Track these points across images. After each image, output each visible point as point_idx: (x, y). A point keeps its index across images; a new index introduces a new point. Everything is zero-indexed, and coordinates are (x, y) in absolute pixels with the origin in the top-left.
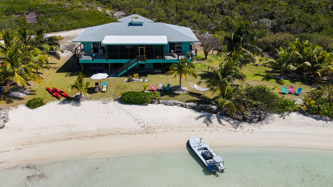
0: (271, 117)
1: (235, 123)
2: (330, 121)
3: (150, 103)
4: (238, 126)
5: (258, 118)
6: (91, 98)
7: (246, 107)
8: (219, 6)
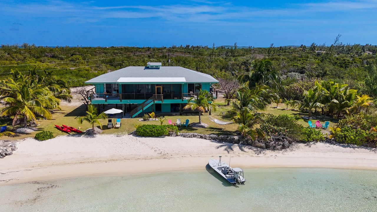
0: (296, 146)
1: (258, 150)
2: (358, 148)
3: (168, 136)
4: (261, 153)
5: (282, 145)
6: (103, 133)
7: (268, 133)
8: (244, 63)
